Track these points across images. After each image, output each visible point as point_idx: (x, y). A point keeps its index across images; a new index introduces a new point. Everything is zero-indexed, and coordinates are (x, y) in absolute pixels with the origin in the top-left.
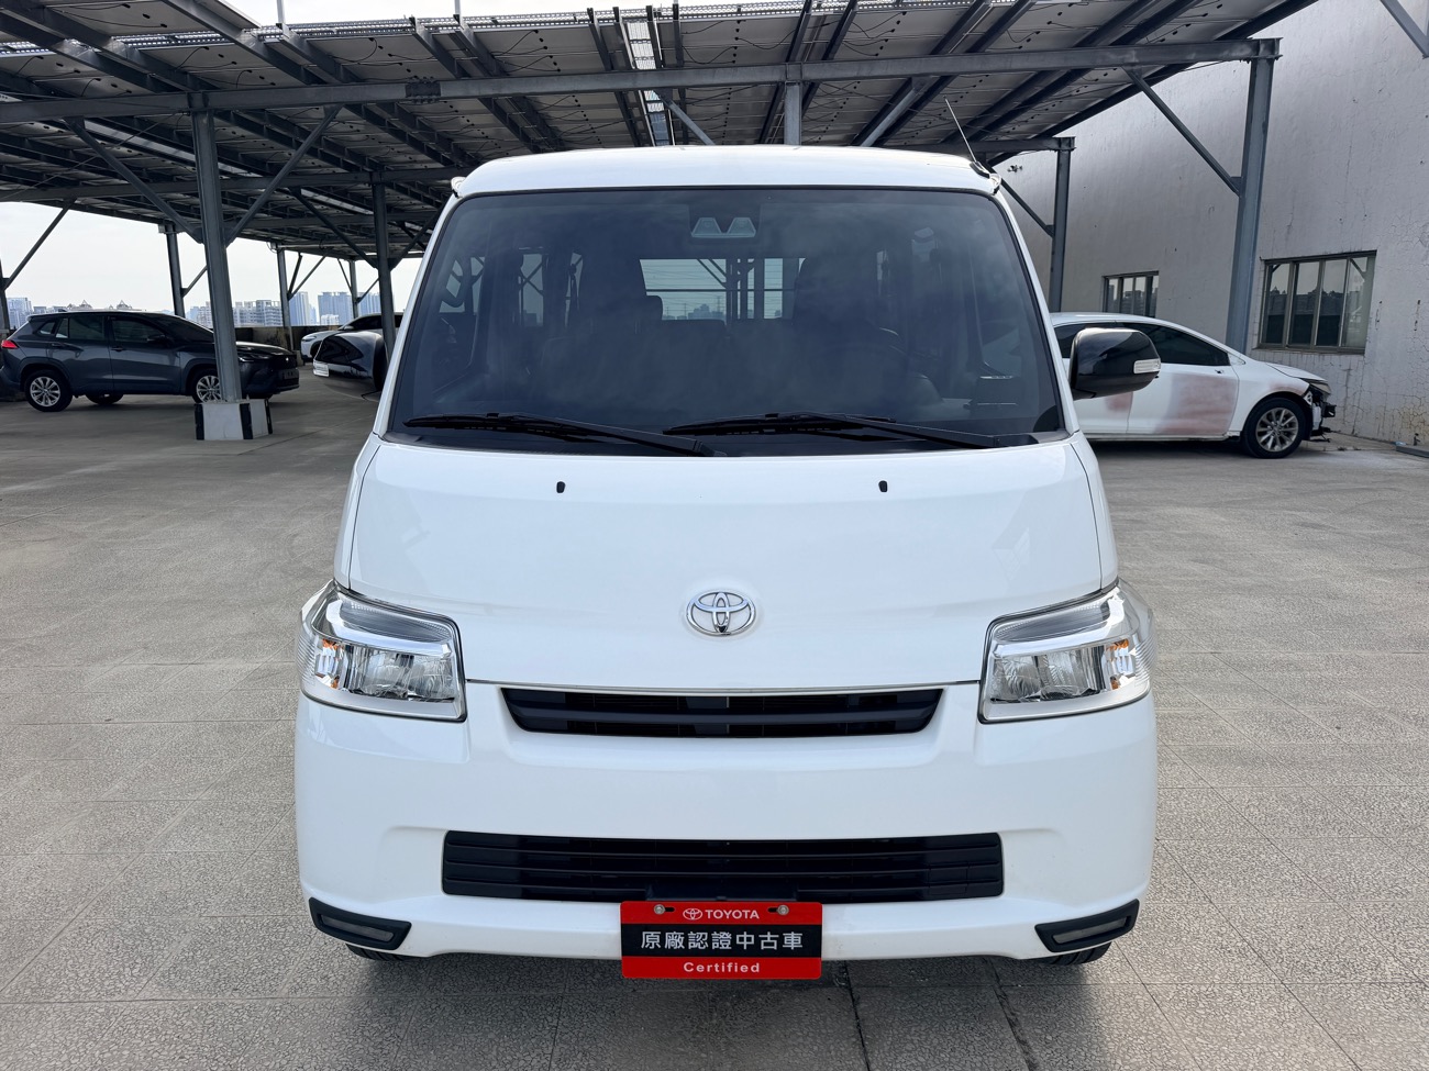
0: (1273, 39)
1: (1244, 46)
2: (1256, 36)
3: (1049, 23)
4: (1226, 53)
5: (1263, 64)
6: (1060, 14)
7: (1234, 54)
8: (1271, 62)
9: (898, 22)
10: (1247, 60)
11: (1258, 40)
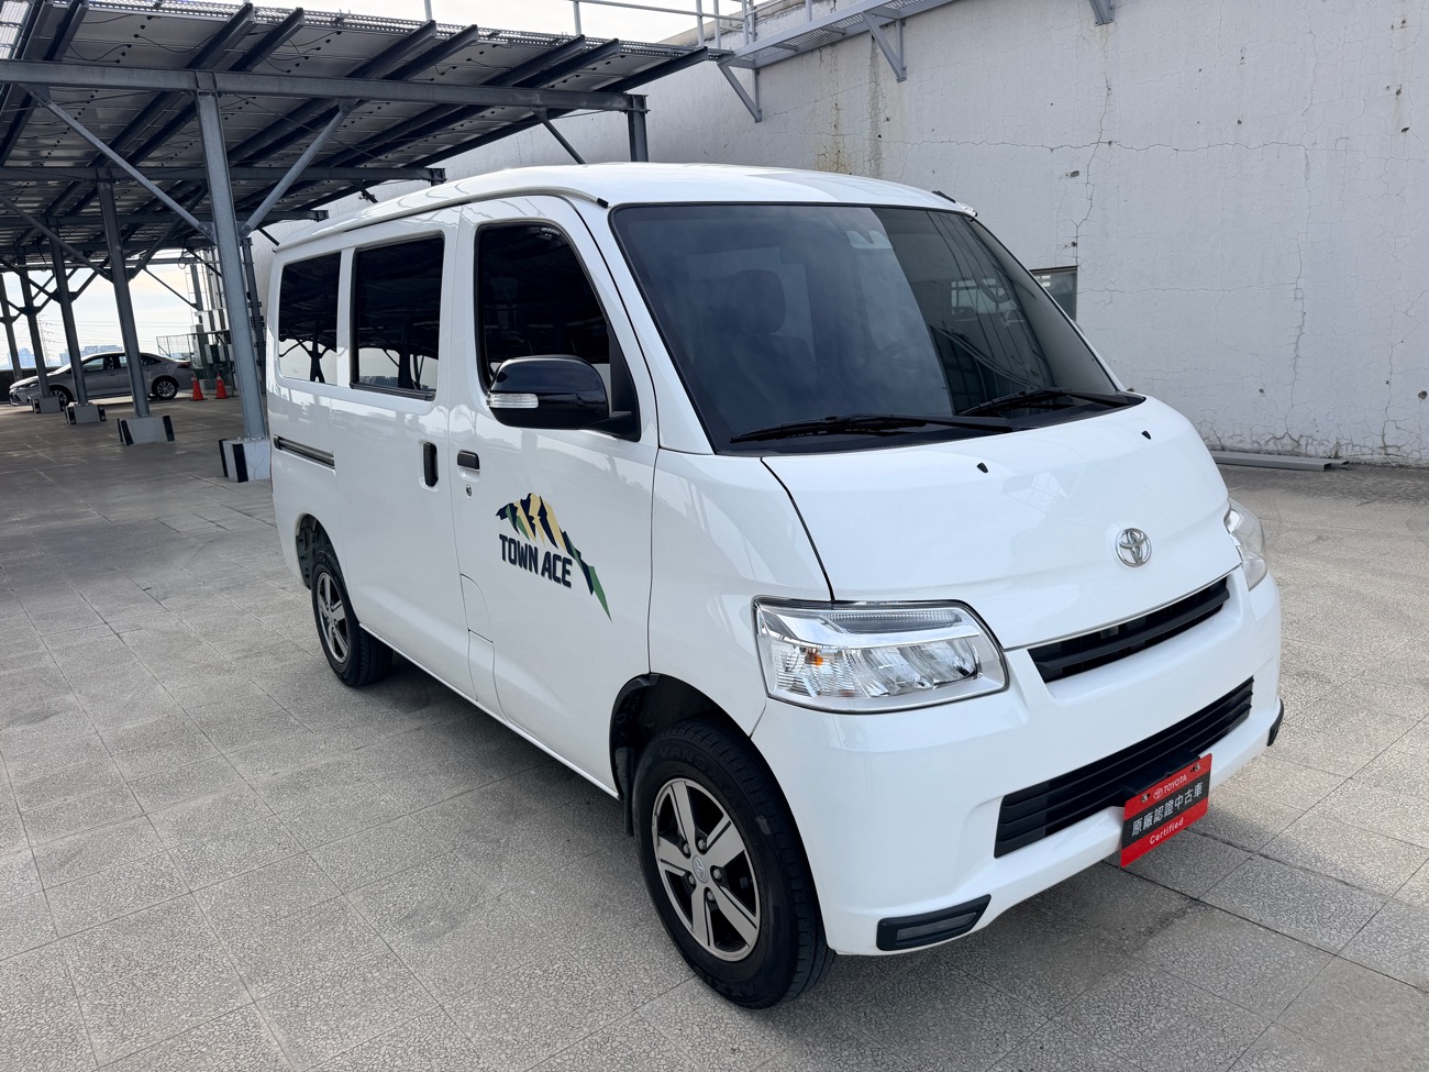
0: (641, 96)
1: (621, 99)
2: (630, 92)
3: (469, 60)
4: (609, 104)
5: (637, 117)
6: (482, 53)
7: (615, 106)
8: (642, 115)
9: (328, 41)
10: (625, 111)
11: (631, 95)
